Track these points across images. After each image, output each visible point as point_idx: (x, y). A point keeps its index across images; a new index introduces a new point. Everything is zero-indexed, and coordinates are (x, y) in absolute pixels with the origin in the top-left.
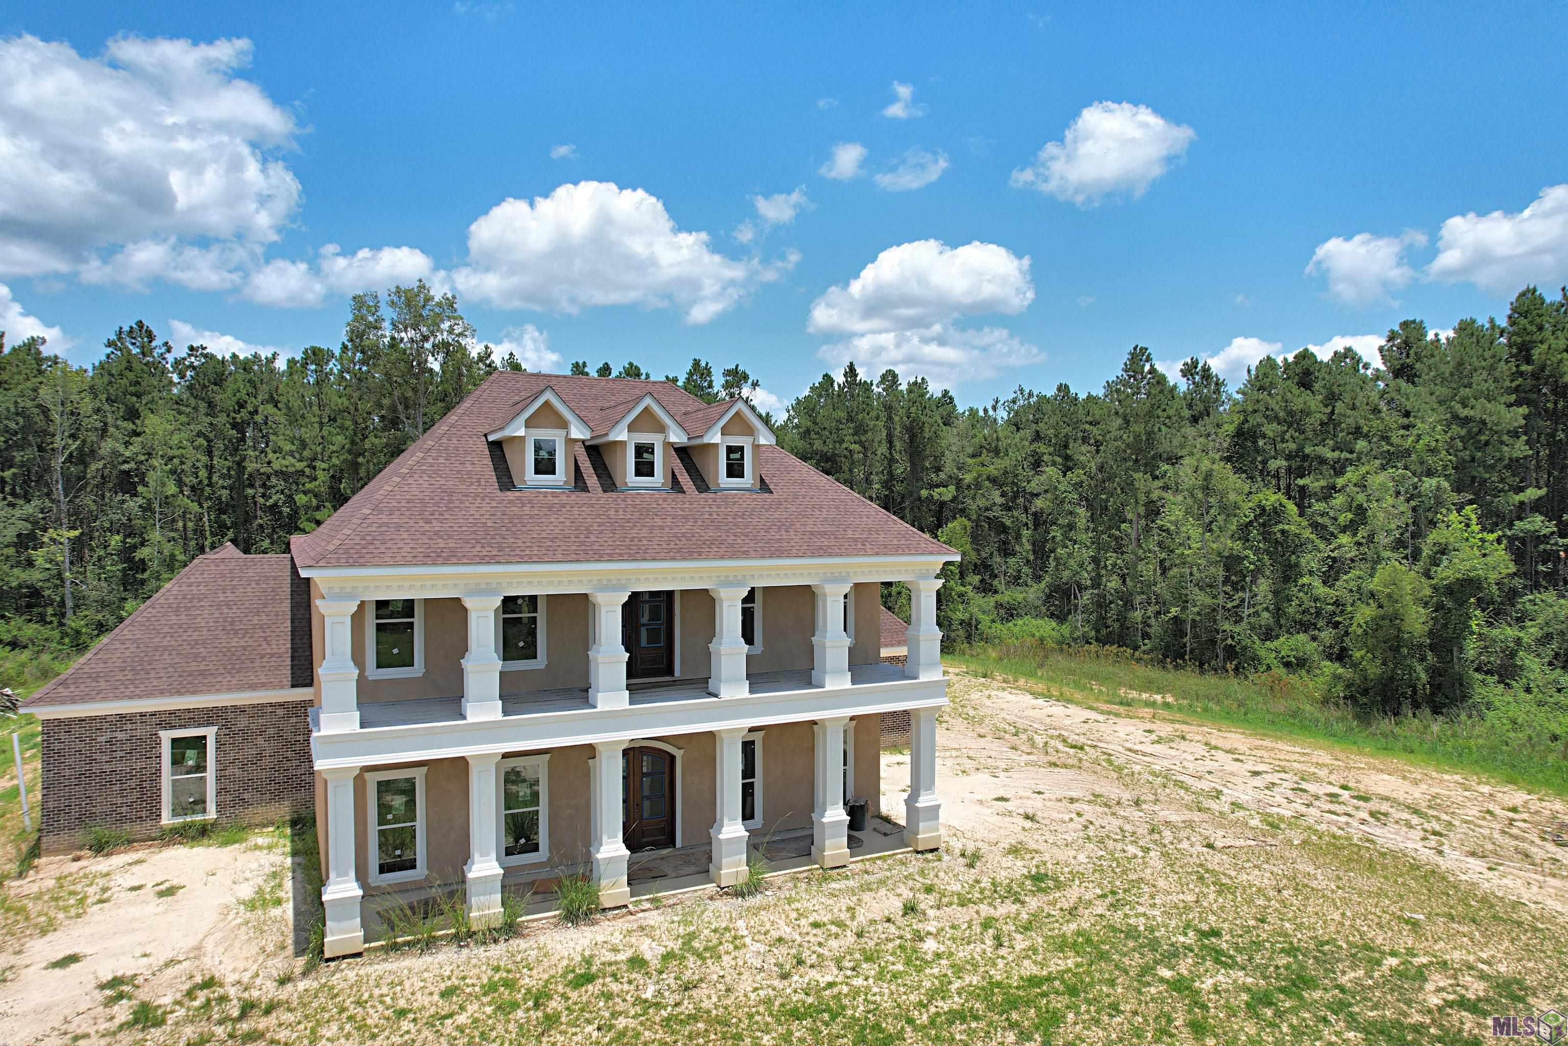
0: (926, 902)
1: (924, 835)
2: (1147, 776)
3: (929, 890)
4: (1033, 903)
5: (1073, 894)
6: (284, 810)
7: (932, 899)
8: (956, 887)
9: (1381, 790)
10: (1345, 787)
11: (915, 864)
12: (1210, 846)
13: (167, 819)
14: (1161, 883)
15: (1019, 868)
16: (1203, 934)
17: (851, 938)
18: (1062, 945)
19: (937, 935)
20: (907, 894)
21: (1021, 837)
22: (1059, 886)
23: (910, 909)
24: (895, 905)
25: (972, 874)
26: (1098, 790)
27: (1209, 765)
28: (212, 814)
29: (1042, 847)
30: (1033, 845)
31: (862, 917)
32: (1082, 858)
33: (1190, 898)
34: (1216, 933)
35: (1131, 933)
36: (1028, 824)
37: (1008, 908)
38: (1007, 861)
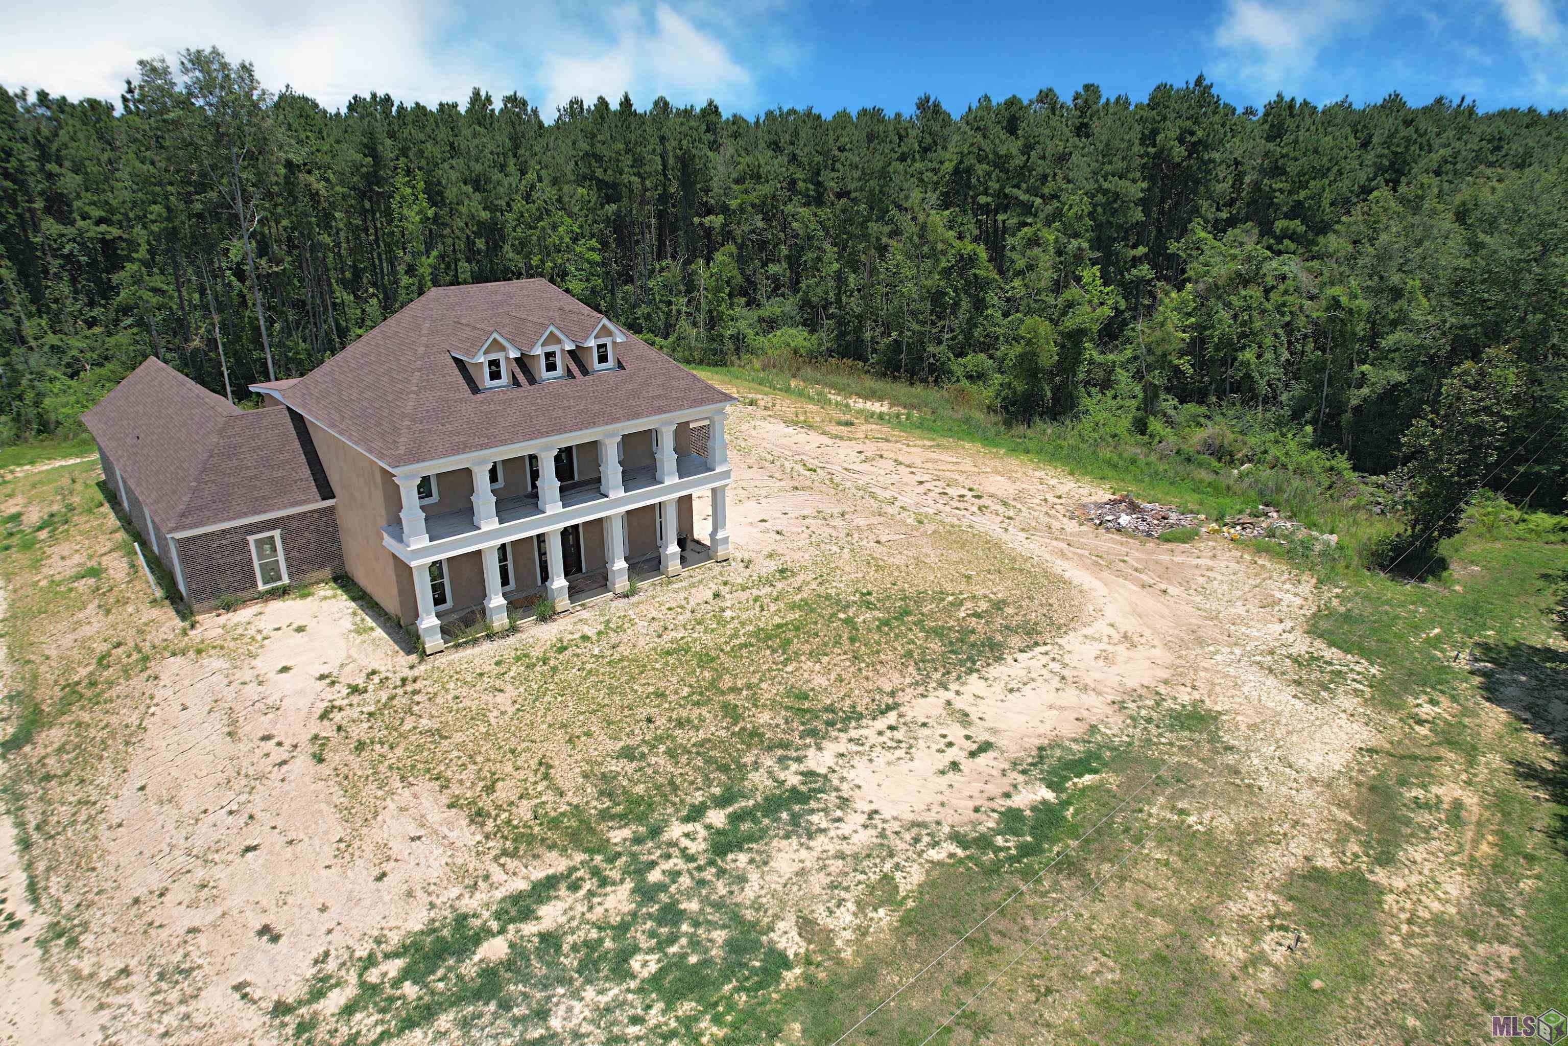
0: (724, 590)
1: (721, 553)
2: (854, 491)
3: (725, 584)
4: (780, 586)
5: (800, 579)
6: (327, 572)
7: (727, 588)
8: (740, 581)
9: (992, 490)
10: (971, 490)
11: (717, 569)
12: (878, 542)
13: (261, 587)
14: (847, 569)
15: (772, 566)
16: (863, 594)
17: (689, 614)
18: (793, 607)
19: (731, 608)
20: (714, 588)
21: (774, 547)
22: (794, 574)
23: (717, 595)
24: (709, 595)
25: (747, 573)
26: (822, 507)
27: (894, 478)
28: (286, 580)
29: (785, 552)
30: (780, 551)
31: (692, 603)
32: (807, 557)
33: (860, 575)
34: (869, 593)
35: (828, 597)
36: (778, 537)
37: (768, 589)
38: (767, 562)
